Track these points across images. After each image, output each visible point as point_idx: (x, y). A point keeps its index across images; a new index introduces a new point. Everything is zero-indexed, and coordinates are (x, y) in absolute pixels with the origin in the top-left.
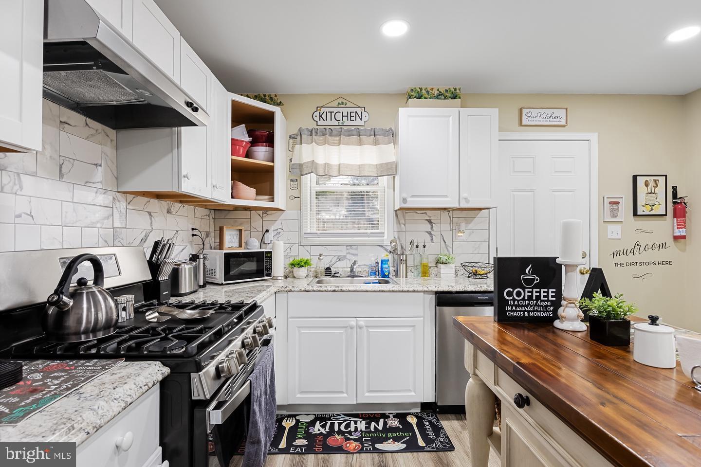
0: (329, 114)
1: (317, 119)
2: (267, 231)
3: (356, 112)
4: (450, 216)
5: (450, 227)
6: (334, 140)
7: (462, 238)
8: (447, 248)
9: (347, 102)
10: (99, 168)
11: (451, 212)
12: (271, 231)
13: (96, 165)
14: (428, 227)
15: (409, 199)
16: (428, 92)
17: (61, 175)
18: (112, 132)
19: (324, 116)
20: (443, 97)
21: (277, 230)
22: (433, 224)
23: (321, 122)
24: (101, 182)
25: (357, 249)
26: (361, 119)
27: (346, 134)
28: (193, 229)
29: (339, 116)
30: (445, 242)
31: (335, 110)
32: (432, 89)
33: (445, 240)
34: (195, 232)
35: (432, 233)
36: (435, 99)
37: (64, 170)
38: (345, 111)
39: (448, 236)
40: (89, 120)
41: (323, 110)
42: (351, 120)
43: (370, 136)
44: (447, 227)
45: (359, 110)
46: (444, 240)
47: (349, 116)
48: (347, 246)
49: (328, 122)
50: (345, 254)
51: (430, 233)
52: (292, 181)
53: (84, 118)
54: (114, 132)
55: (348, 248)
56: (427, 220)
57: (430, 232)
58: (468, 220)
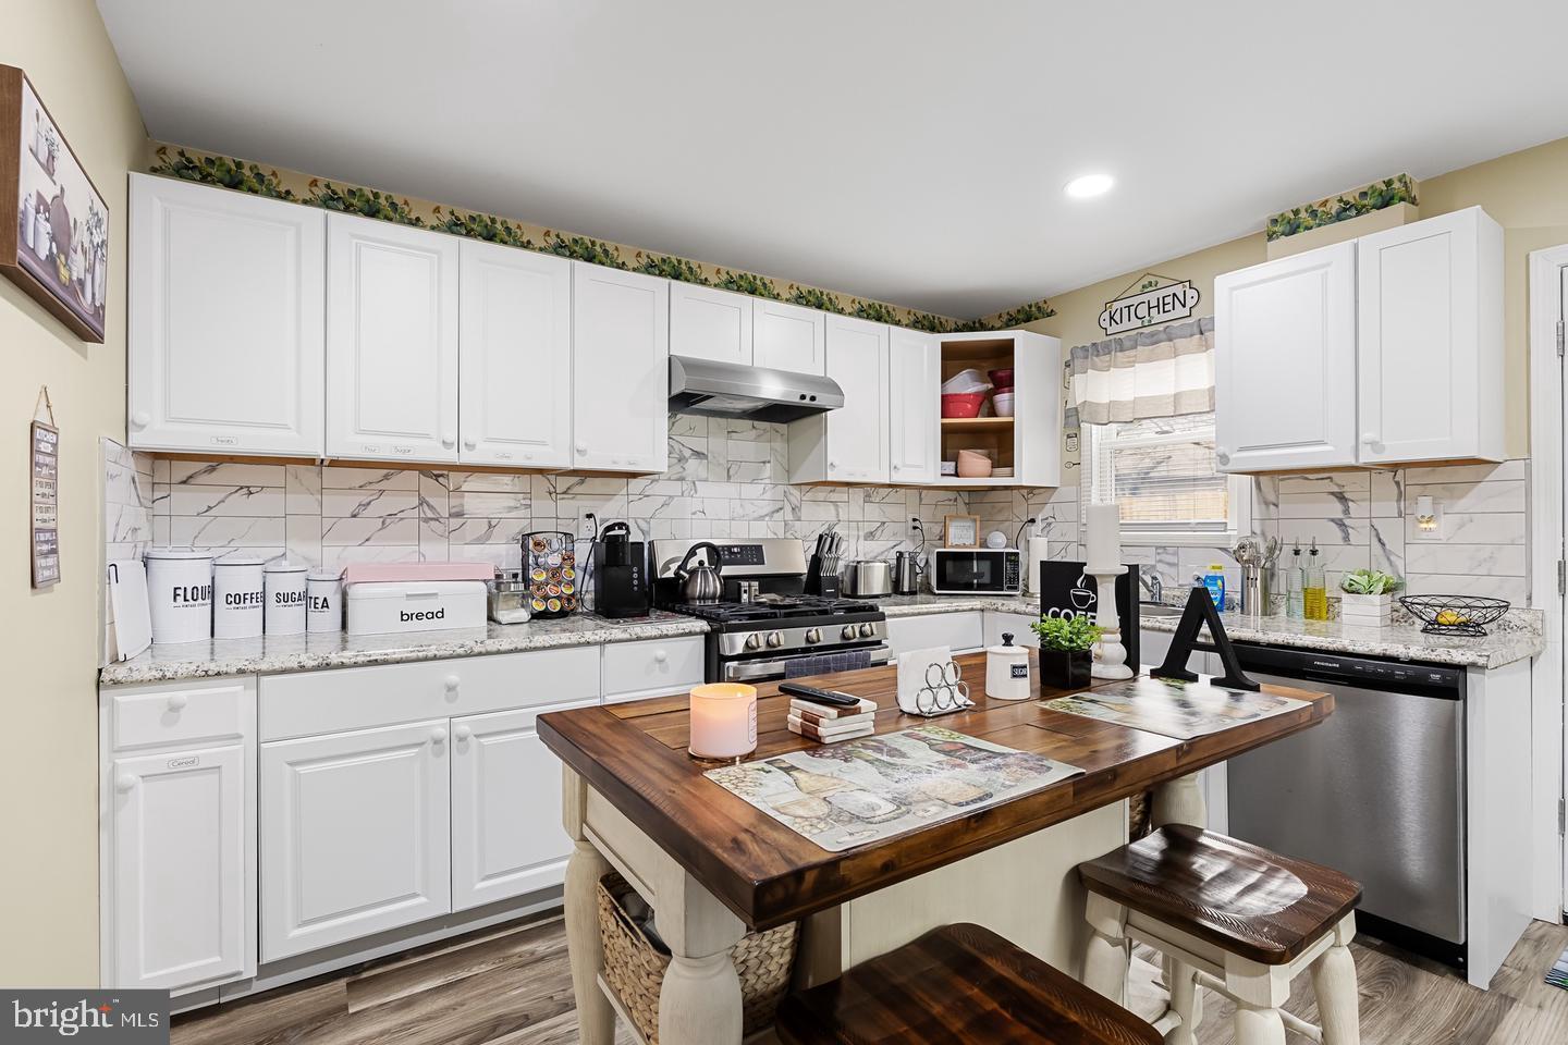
0: (1125, 311)
1: (1105, 324)
2: (1033, 521)
3: (1174, 295)
4: (1398, 483)
5: (1399, 508)
6: (1129, 357)
7: (1431, 535)
8: (1388, 559)
9: (1157, 279)
10: (768, 465)
11: (1400, 472)
12: (1039, 520)
13: (764, 462)
14: (1336, 509)
15: (1233, 456)
16: (1314, 213)
17: (729, 477)
18: (783, 427)
19: (1117, 317)
20: (1354, 212)
21: (1047, 519)
22: (1350, 504)
23: (1114, 328)
24: (770, 478)
25: (1176, 554)
26: (1184, 306)
27: (1148, 341)
28: (914, 520)
29: (1142, 311)
30: (1383, 544)
31: (1135, 301)
32: (1324, 204)
33: (1382, 537)
34: (917, 524)
35: (1347, 522)
36: (1334, 222)
37: (731, 473)
38: (1153, 297)
39: (1391, 531)
40: (756, 423)
41: (1116, 305)
42: (1164, 312)
43: (1192, 335)
44: (1391, 508)
45: (1178, 290)
46: (1380, 540)
47: (1161, 306)
48: (1157, 548)
49: (1126, 325)
50: (1153, 563)
51: (1340, 524)
52: (1069, 437)
53: (751, 422)
54: (785, 426)
55: (1159, 551)
56: (1332, 493)
57: (1341, 520)
58: (1452, 490)
